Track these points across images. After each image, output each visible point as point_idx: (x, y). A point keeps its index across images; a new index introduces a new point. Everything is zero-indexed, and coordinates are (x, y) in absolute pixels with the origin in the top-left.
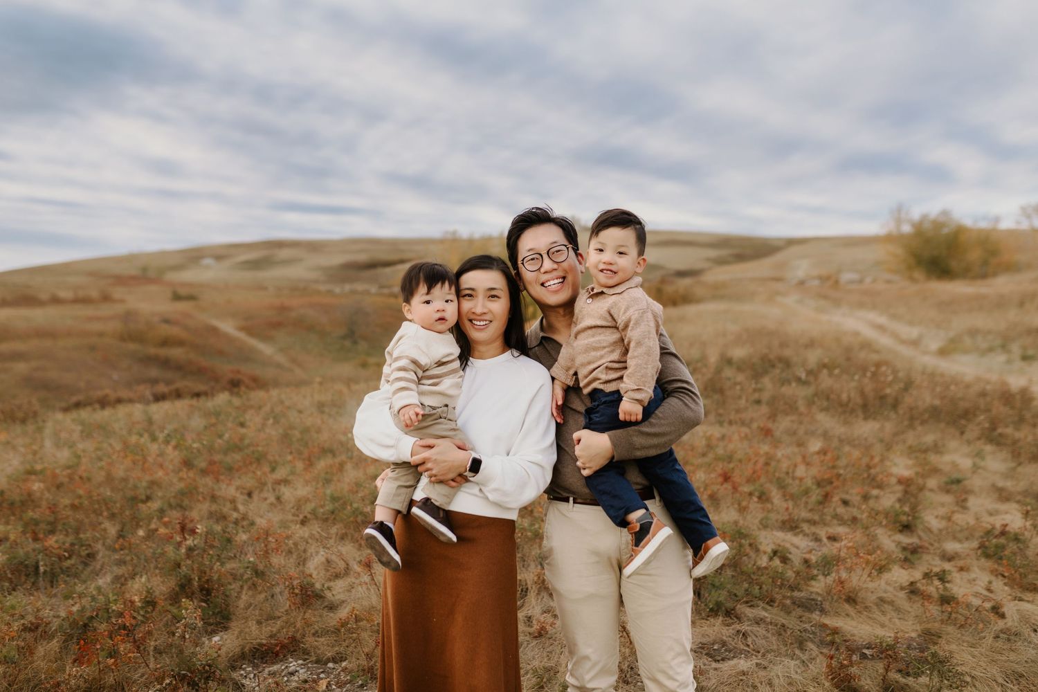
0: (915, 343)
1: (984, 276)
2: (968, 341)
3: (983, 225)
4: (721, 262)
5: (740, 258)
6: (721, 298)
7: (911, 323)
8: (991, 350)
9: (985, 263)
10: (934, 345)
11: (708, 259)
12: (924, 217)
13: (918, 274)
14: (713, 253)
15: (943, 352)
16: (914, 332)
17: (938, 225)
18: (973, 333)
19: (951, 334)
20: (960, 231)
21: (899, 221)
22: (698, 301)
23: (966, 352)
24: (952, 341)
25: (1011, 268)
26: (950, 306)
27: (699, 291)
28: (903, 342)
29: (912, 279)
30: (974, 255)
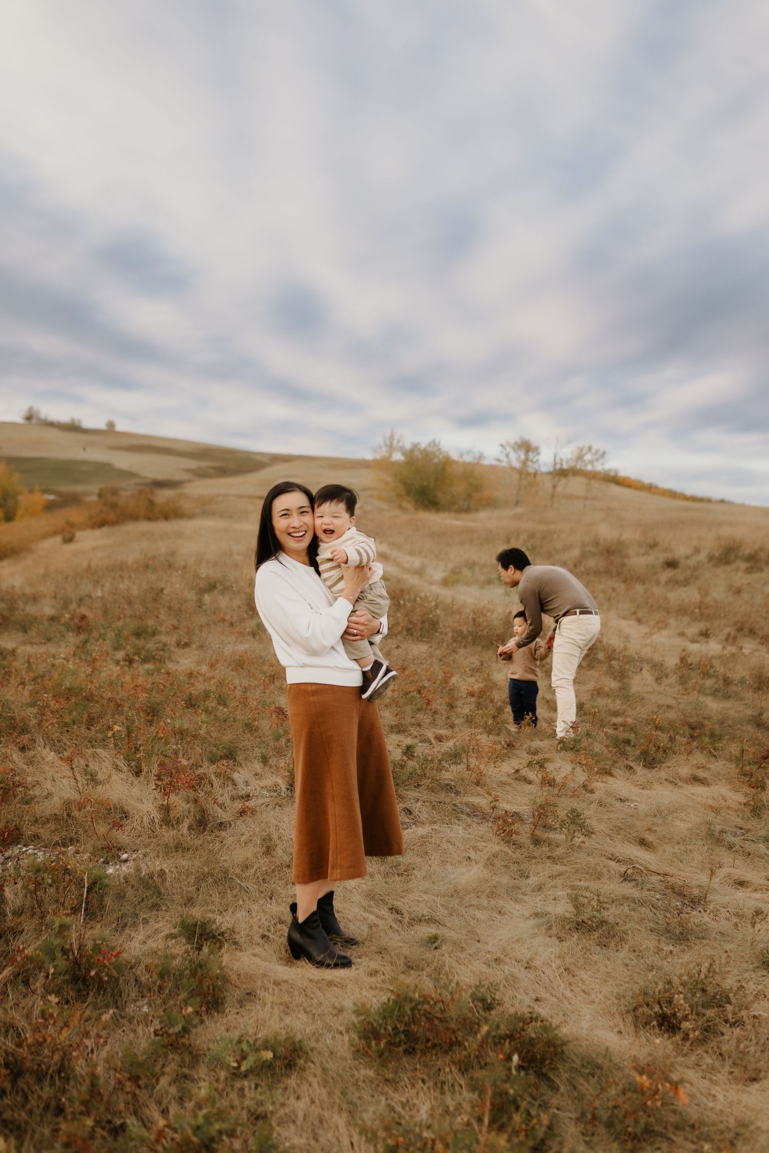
0: (420, 572)
1: (468, 510)
2: (466, 572)
3: (468, 459)
4: (201, 474)
5: (222, 472)
6: (212, 514)
7: (411, 553)
8: (489, 582)
9: (469, 496)
10: (438, 575)
11: (187, 470)
12: (416, 446)
13: (408, 505)
14: (192, 464)
15: (445, 583)
16: (416, 562)
17: (427, 455)
18: (471, 565)
19: (450, 566)
20: (447, 462)
21: (391, 447)
22: (190, 516)
23: (468, 584)
24: (455, 572)
25: (490, 504)
26: (441, 536)
27: (186, 506)
28: (407, 571)
29: (401, 507)
30: (459, 489)
